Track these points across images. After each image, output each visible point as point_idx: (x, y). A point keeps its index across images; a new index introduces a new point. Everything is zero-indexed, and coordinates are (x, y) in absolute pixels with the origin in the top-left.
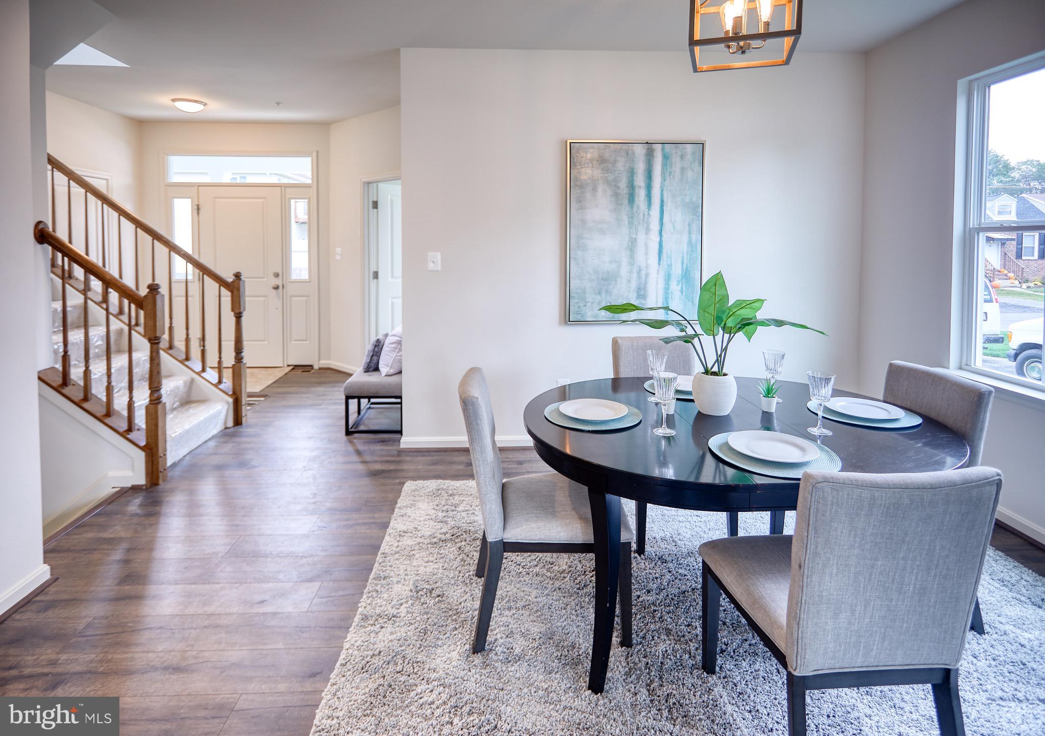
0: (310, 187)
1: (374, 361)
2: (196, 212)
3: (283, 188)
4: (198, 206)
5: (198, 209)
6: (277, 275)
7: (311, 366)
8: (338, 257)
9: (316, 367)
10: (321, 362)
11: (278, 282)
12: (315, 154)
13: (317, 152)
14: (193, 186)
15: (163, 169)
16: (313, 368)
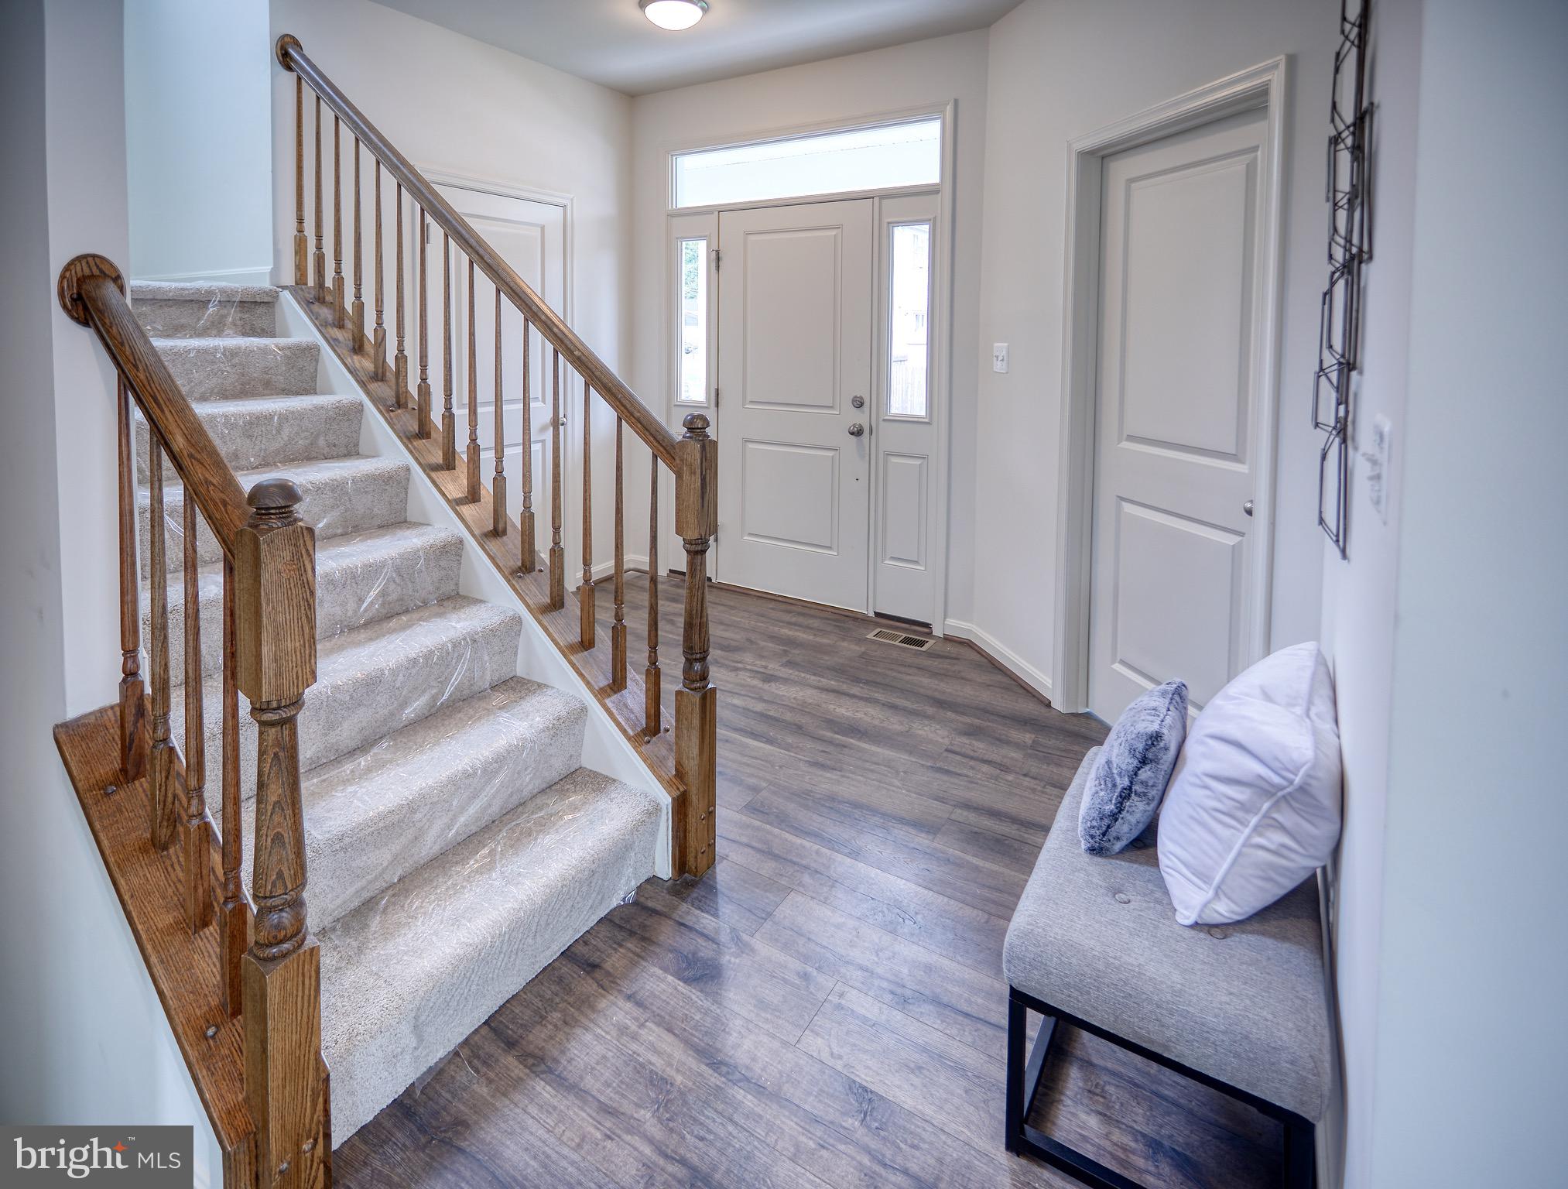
0: (937, 192)
1: (1136, 812)
2: (713, 265)
3: (876, 200)
4: (718, 252)
5: (718, 259)
6: (859, 403)
7: (927, 625)
8: (999, 367)
9: (937, 632)
10: (950, 621)
11: (861, 418)
12: (949, 109)
13: (956, 102)
14: (711, 213)
15: (665, 182)
16: (930, 634)
